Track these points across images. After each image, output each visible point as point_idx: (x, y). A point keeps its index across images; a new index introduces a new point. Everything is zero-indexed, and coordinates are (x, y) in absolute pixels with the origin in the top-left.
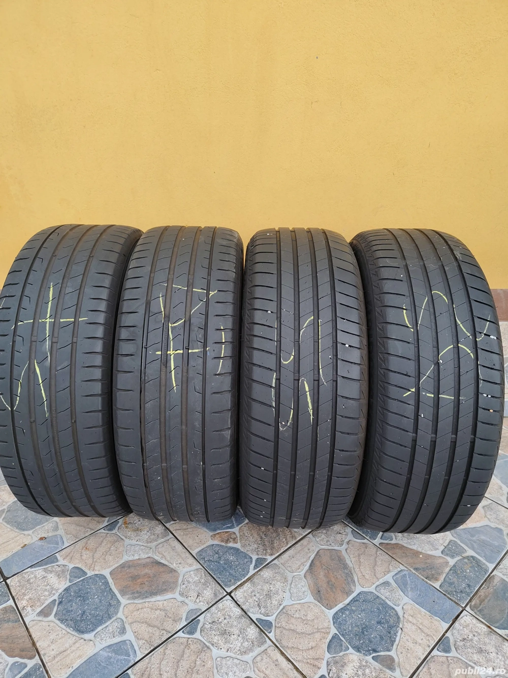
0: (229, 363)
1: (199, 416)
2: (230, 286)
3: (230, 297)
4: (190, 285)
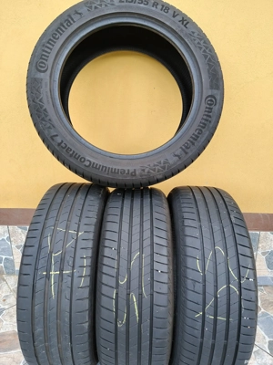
0: (88, 279)
1: (68, 314)
2: (92, 228)
3: (91, 236)
4: (67, 228)
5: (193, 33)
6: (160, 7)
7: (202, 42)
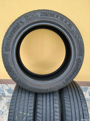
2: (32, 111)
3: (32, 115)
5: (74, 30)
6: (59, 18)
7: (77, 35)
